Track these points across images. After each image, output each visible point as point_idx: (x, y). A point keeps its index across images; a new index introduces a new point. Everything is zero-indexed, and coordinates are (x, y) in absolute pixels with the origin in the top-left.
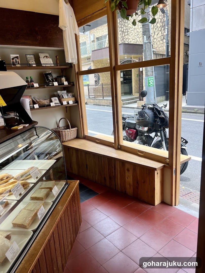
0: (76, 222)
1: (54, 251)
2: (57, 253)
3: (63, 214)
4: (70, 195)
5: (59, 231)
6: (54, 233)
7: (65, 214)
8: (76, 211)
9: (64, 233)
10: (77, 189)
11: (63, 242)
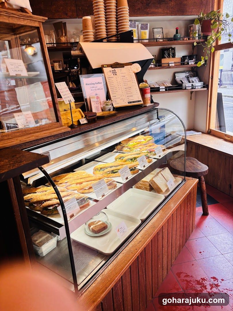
0: (188, 226)
1: (161, 247)
2: (163, 251)
3: (175, 211)
4: (185, 193)
5: (169, 228)
6: (164, 227)
7: (177, 212)
8: (190, 213)
9: (174, 233)
10: (195, 189)
11: (171, 241)
